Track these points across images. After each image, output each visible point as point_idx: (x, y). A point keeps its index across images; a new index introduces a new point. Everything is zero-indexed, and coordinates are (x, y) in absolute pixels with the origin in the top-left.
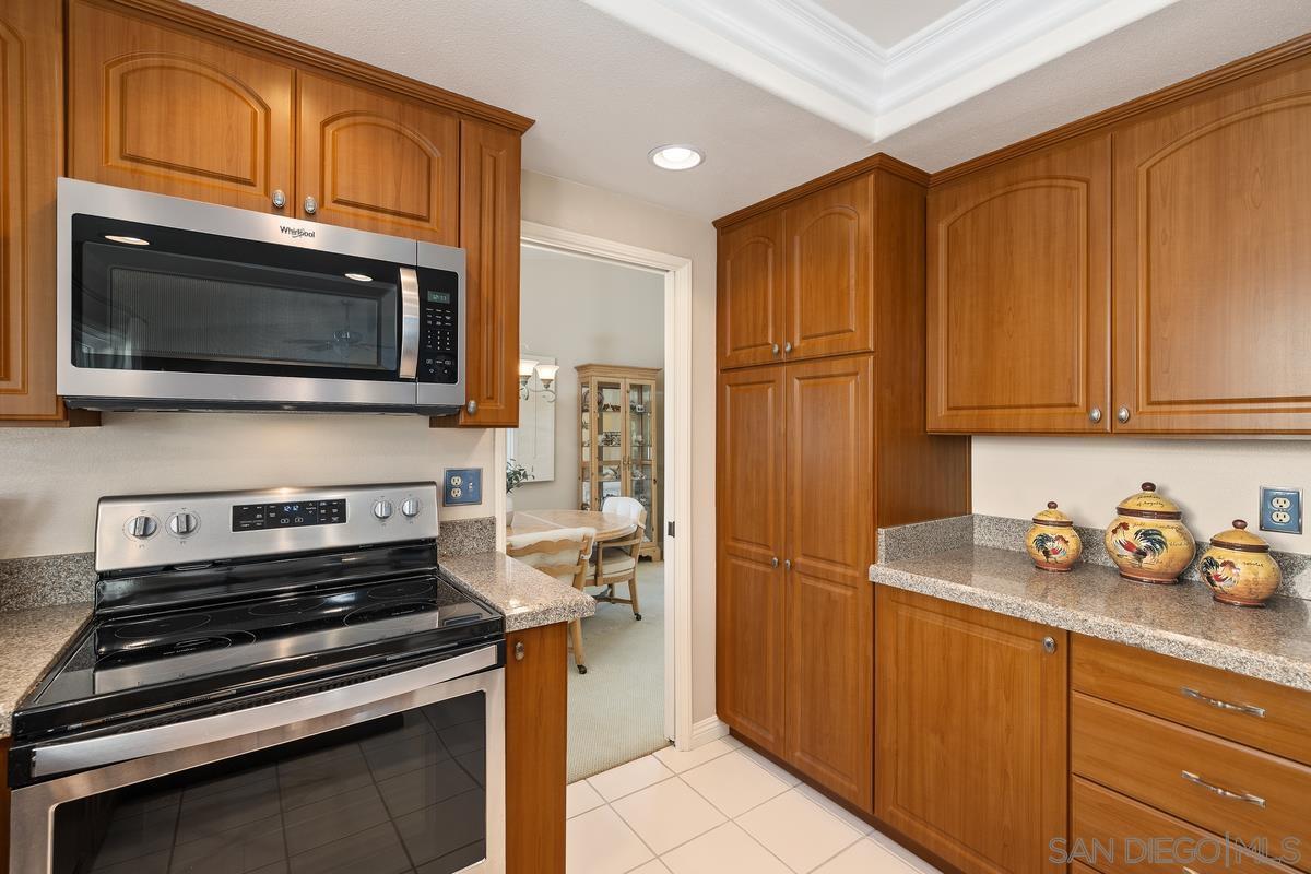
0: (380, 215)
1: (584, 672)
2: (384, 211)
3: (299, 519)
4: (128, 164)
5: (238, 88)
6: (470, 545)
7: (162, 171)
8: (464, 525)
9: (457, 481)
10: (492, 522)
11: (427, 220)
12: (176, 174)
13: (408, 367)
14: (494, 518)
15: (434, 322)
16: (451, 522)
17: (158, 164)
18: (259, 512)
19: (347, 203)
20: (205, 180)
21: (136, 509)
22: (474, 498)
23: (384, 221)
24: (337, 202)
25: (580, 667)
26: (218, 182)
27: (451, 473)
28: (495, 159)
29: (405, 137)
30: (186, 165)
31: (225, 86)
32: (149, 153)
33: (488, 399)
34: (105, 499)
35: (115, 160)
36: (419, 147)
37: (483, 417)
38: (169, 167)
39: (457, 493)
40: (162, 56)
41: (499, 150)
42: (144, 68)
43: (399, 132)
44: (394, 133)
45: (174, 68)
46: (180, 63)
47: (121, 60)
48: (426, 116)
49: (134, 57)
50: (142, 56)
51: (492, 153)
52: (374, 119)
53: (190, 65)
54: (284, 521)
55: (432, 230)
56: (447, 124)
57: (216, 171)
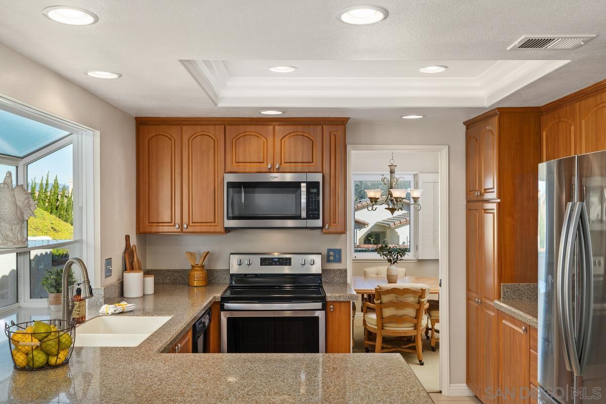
0: (297, 164)
1: (422, 364)
2: (299, 163)
3: (278, 263)
4: (237, 164)
6: (336, 279)
7: (243, 164)
8: (334, 271)
9: (332, 253)
10: (346, 271)
11: (312, 162)
12: (246, 164)
14: (346, 269)
15: (312, 198)
16: (329, 269)
17: (243, 162)
18: (267, 260)
19: (288, 163)
20: (253, 164)
21: (237, 257)
22: (339, 260)
23: (298, 166)
24: (285, 163)
25: (420, 361)
26: (255, 164)
27: (329, 250)
28: (335, 135)
29: (305, 136)
30: (248, 161)
31: (257, 136)
32: (241, 160)
33: (334, 223)
34: (231, 254)
35: (234, 164)
36: (310, 139)
37: (331, 230)
38: (245, 162)
39: (332, 258)
40: (243, 133)
41: (337, 132)
42: (240, 137)
43: (303, 136)
44: (301, 137)
45: (246, 135)
46: (247, 133)
47: (235, 137)
48: (312, 127)
49: (238, 135)
50: (240, 134)
51: (335, 133)
52: (295, 134)
53: (249, 133)
54: (274, 264)
55: (314, 166)
56: (319, 128)
57: (255, 161)
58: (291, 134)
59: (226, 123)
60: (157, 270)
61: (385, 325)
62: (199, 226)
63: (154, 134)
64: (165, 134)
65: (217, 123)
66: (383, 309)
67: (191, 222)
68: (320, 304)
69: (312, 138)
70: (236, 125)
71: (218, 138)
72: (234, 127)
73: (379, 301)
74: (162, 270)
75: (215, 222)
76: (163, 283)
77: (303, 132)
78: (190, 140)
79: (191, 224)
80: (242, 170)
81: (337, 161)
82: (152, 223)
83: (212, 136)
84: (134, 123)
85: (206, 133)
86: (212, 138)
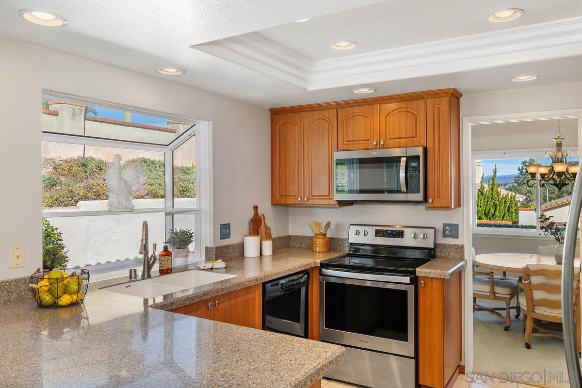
2: (402, 138)
3: (391, 236)
4: (347, 143)
5: (368, 116)
6: (453, 255)
7: (353, 143)
8: (450, 246)
9: (448, 228)
10: (462, 247)
11: (416, 137)
13: (404, 189)
14: (464, 245)
15: (413, 172)
16: (445, 244)
17: (352, 141)
18: (381, 232)
19: (392, 139)
20: (361, 142)
21: (355, 227)
22: (455, 235)
23: (402, 141)
24: (390, 139)
26: (363, 142)
27: (445, 225)
28: (439, 108)
29: (409, 112)
30: (357, 139)
31: (364, 116)
32: (350, 139)
33: (438, 197)
34: (351, 225)
35: (345, 143)
36: (413, 113)
37: (436, 204)
38: (354, 141)
39: (448, 233)
40: (353, 114)
41: (440, 104)
42: (350, 118)
43: (406, 111)
44: (405, 112)
45: (355, 116)
46: (356, 114)
47: (346, 118)
48: (415, 102)
49: (348, 117)
50: (349, 115)
51: (439, 106)
52: (399, 110)
53: (358, 114)
54: (387, 235)
55: (417, 140)
56: (422, 102)
57: (363, 139)
58: (396, 111)
59: (338, 107)
60: (296, 236)
61: (536, 307)
62: (316, 199)
63: (283, 122)
64: (292, 121)
65: (331, 107)
66: (533, 291)
67: (310, 196)
68: (408, 278)
69: (415, 113)
70: (346, 107)
71: (331, 120)
72: (344, 109)
73: (527, 282)
74: (299, 236)
75: (329, 196)
76: (300, 248)
77: (407, 108)
78: (310, 125)
79: (311, 197)
80: (351, 148)
81: (441, 134)
82: (282, 196)
83: (326, 119)
84: (269, 113)
85: (322, 117)
86: (326, 121)
